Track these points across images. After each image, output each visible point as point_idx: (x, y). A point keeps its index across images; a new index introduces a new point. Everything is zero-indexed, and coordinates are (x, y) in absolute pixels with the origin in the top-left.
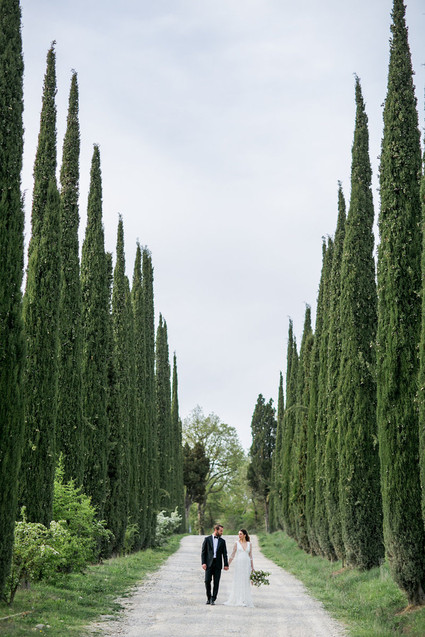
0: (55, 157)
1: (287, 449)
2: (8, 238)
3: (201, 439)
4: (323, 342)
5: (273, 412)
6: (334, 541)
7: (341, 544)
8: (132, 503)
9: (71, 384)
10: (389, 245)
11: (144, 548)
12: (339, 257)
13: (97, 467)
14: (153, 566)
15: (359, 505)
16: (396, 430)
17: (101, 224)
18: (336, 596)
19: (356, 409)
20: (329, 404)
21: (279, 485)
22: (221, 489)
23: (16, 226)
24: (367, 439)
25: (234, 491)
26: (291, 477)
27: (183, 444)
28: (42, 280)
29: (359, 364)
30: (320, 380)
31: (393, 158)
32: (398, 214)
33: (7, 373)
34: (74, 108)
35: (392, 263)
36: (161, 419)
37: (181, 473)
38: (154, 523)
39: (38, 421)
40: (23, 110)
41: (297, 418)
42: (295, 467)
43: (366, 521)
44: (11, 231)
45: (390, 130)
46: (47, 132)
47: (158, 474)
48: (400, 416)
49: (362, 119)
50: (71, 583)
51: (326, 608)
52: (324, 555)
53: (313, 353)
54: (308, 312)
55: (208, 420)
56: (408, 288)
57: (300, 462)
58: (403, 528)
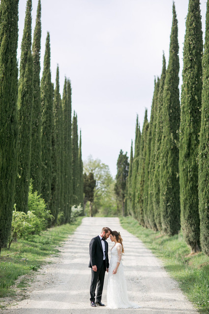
0: (31, 40)
1: (134, 177)
2: (11, 81)
3: (92, 170)
4: (154, 127)
5: (127, 158)
6: (157, 221)
7: (160, 223)
8: (61, 202)
9: (36, 147)
10: (187, 85)
11: (65, 223)
12: (162, 87)
13: (46, 185)
14: (72, 232)
15: (169, 205)
16: (188, 172)
17: (50, 70)
18: (157, 247)
19: (168, 161)
20: (156, 157)
21: (130, 194)
22: (101, 195)
23: (15, 75)
24: (174, 175)
25: (108, 196)
26: (136, 190)
27: (84, 173)
28: (24, 98)
29: (171, 139)
30: (152, 145)
31: (190, 44)
32: (191, 71)
33: (10, 143)
34: (39, 16)
35: (188, 94)
36: (74, 161)
37: (82, 187)
38: (70, 211)
39: (22, 165)
40: (18, 20)
41: (140, 163)
42: (139, 186)
43: (172, 213)
44: (12, 77)
45: (189, 30)
46: (28, 28)
47: (72, 188)
48: (189, 165)
49: (175, 22)
50: (35, 240)
51: (153, 253)
52: (151, 228)
53: (148, 132)
54: (146, 111)
55: (96, 161)
56: (196, 105)
57: (141, 184)
58: (190, 217)
